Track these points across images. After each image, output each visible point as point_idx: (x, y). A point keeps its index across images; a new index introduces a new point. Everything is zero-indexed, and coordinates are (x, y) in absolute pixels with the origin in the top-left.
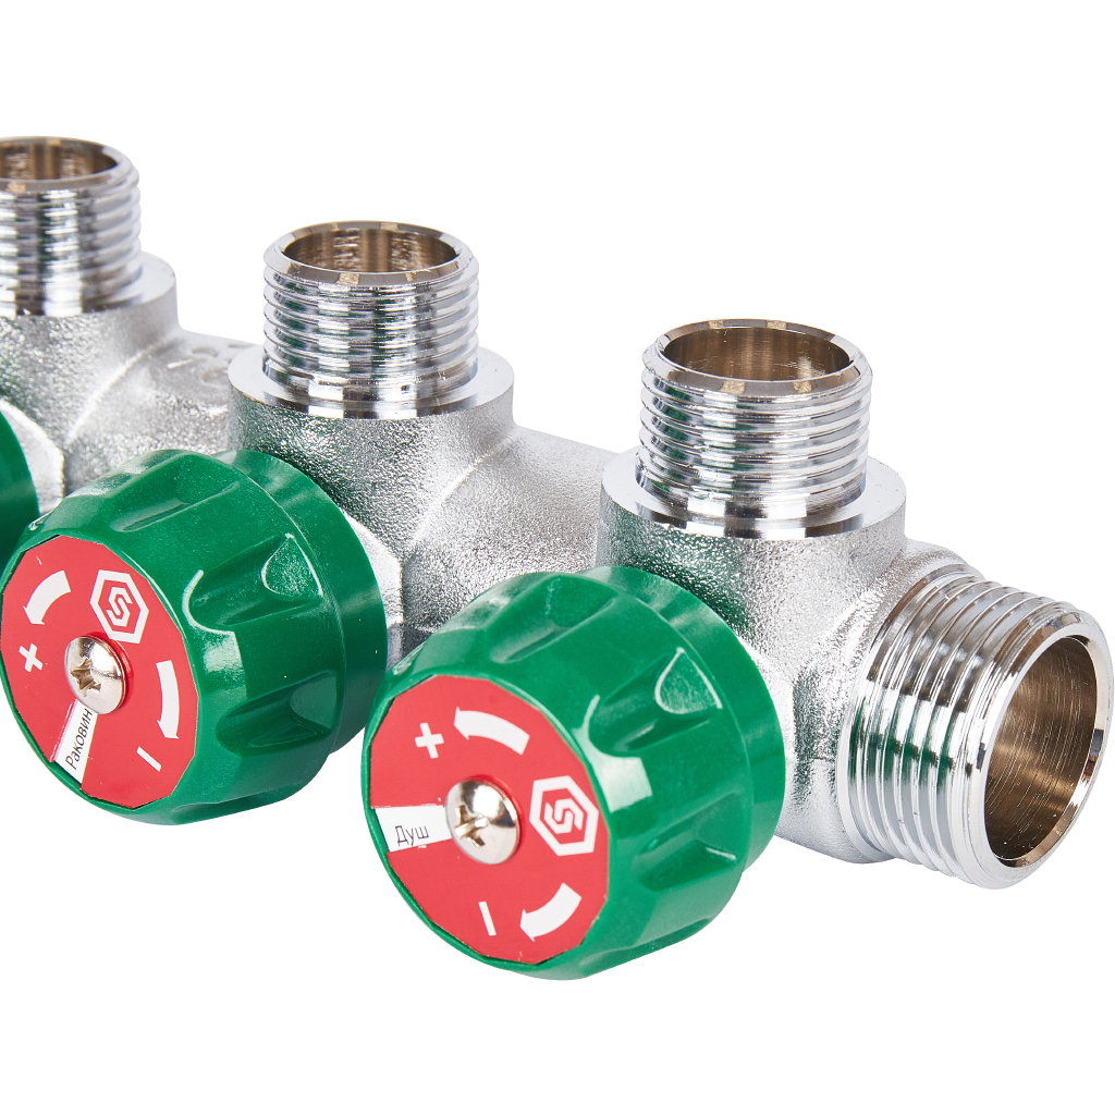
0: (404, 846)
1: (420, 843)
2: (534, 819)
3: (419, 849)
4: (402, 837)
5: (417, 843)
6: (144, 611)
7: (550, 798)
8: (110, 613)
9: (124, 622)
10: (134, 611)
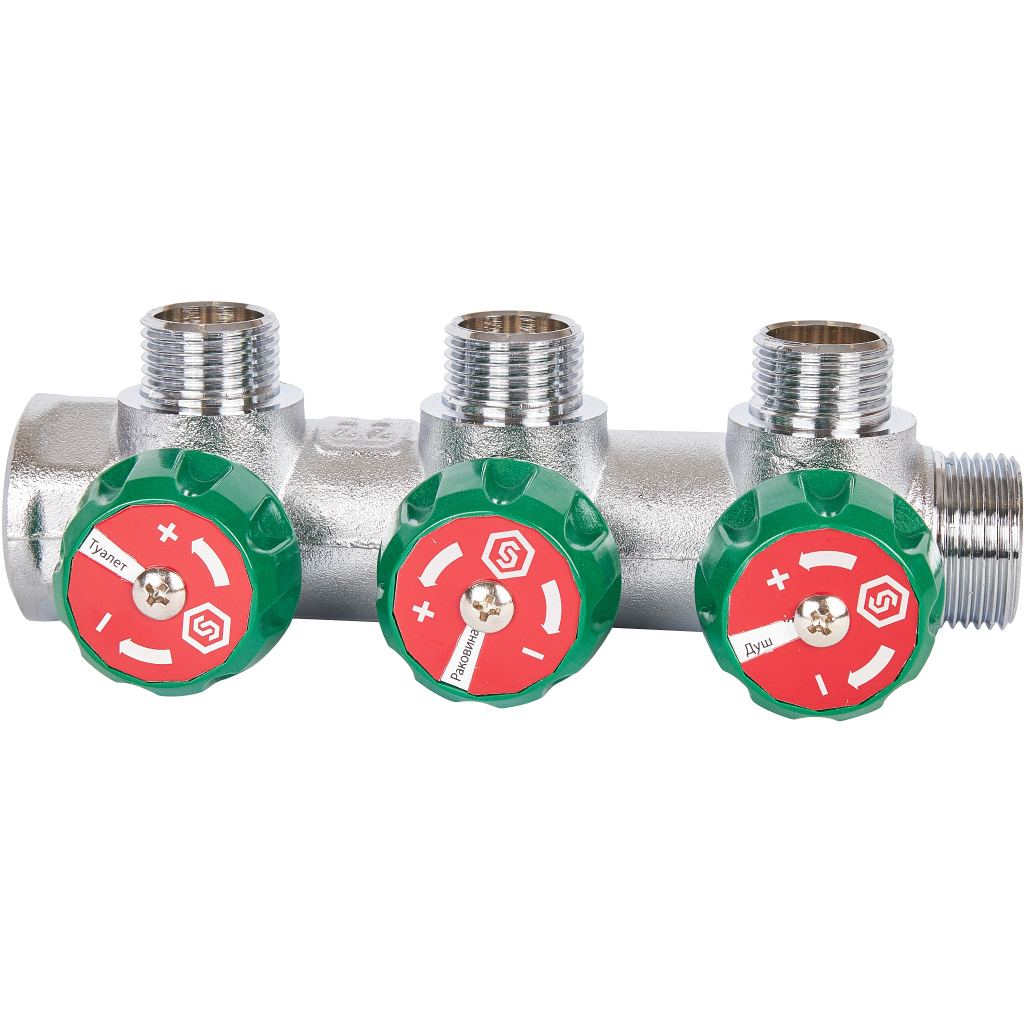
0: (752, 656)
2: (860, 609)
3: (765, 655)
4: (750, 651)
5: (763, 651)
6: (531, 552)
7: (872, 593)
8: (499, 561)
9: (512, 564)
10: (522, 554)
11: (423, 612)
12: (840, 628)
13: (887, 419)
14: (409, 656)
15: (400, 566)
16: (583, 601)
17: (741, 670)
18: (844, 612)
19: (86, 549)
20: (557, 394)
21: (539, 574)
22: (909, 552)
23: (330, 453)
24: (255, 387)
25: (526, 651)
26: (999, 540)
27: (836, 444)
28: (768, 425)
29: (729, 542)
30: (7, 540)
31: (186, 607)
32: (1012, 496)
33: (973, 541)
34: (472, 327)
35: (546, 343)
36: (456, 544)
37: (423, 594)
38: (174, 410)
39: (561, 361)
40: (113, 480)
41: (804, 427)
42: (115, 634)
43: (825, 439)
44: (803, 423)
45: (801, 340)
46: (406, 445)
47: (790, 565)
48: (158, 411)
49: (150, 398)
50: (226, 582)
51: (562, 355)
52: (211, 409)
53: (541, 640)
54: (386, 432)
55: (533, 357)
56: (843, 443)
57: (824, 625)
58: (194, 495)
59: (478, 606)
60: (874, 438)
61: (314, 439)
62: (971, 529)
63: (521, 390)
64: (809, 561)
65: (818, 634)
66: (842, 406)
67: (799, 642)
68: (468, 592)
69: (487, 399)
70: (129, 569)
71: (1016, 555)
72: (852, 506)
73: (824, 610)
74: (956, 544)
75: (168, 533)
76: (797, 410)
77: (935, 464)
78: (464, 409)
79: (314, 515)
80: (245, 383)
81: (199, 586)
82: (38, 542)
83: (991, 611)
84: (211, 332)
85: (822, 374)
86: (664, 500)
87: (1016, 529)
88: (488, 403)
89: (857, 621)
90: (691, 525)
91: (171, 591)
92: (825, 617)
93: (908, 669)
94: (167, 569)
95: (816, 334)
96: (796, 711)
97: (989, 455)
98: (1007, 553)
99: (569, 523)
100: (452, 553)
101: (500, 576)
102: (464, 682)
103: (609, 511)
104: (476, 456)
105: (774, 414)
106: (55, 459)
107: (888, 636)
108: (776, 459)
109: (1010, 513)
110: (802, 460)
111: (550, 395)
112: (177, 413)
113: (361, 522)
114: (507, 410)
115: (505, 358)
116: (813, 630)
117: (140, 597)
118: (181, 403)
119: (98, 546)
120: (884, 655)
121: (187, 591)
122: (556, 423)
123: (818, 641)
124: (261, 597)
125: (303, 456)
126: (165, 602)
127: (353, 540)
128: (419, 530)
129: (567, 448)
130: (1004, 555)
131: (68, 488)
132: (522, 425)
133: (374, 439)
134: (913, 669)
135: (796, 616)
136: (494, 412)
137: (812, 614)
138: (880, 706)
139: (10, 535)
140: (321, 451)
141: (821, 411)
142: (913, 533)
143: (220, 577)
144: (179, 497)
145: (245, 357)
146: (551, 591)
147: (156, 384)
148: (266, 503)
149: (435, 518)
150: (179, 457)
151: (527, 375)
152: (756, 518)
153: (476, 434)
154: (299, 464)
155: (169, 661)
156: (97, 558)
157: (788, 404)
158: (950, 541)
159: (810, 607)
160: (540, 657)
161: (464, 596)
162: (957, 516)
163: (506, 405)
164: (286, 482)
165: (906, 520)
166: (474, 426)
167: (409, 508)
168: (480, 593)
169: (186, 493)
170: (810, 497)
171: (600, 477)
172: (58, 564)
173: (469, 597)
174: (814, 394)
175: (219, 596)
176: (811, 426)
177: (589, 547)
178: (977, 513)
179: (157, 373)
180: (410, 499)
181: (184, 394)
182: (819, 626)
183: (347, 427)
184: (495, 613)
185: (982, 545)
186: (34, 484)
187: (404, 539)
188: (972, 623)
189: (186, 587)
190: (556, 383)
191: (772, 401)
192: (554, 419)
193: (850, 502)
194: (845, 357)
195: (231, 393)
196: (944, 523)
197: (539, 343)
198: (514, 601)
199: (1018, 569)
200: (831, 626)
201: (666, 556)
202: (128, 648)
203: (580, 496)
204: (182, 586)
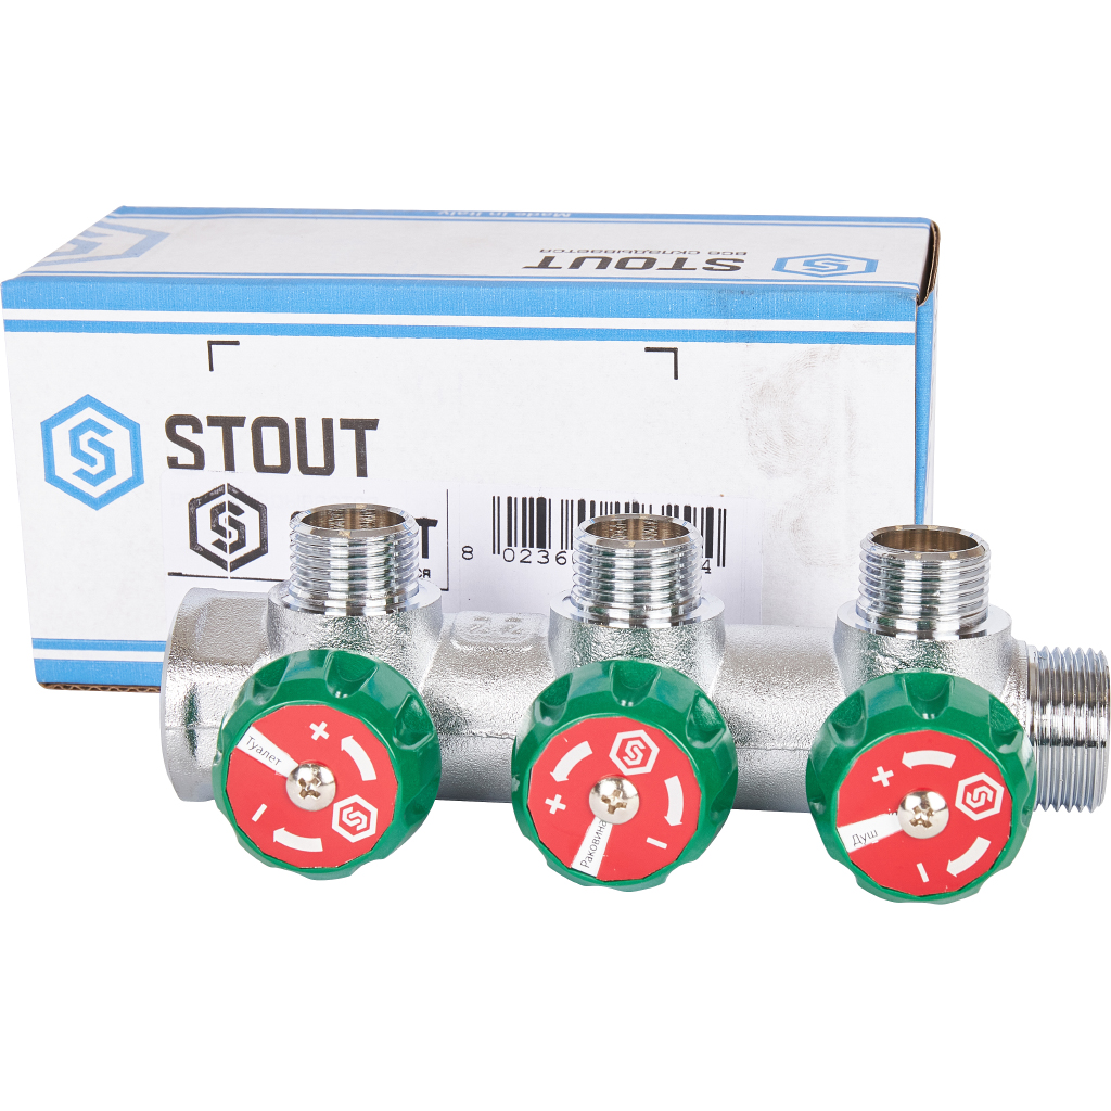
0: (859, 846)
1: (875, 840)
2: (959, 804)
3: (871, 846)
4: (857, 841)
5: (869, 841)
6: (655, 750)
7: (970, 789)
8: (626, 759)
9: (638, 762)
10: (647, 752)
11: (556, 804)
12: (940, 820)
13: (983, 619)
14: (543, 845)
15: (535, 762)
16: (703, 796)
17: (849, 859)
18: (943, 805)
19: (243, 745)
20: (678, 596)
21: (662, 770)
22: (1004, 749)
23: (465, 648)
24: (397, 587)
25: (650, 840)
26: (1088, 730)
27: (936, 645)
28: (874, 626)
29: (839, 741)
30: (164, 729)
31: (336, 799)
32: (1100, 689)
33: (1064, 731)
34: (599, 534)
35: (668, 550)
36: (586, 743)
37: (554, 788)
38: (321, 610)
39: (682, 566)
40: (267, 679)
41: (907, 629)
42: (270, 823)
43: (927, 641)
44: (907, 624)
45: (904, 547)
46: (537, 640)
47: (894, 763)
48: (306, 611)
49: (299, 598)
50: (374, 777)
51: (683, 560)
52: (355, 610)
53: (664, 831)
54: (517, 628)
55: (656, 562)
56: (943, 644)
57: (925, 818)
58: (345, 696)
59: (606, 800)
60: (972, 640)
61: (451, 634)
62: (1062, 720)
63: (645, 593)
64: (911, 759)
65: (920, 826)
66: (942, 609)
67: (902, 834)
68: (597, 787)
69: (612, 600)
70: (282, 763)
71: (1103, 744)
72: (951, 709)
73: (925, 804)
74: (1048, 734)
75: (319, 731)
76: (900, 613)
77: (1028, 659)
78: (591, 609)
79: (451, 707)
80: (387, 585)
81: (348, 781)
82: (193, 731)
83: (1081, 795)
84: (356, 538)
85: (923, 580)
86: (777, 694)
87: (1104, 721)
88: (613, 605)
89: (955, 815)
90: (803, 717)
91: (322, 784)
92: (926, 811)
93: (1002, 859)
94: (318, 764)
95: (918, 538)
96: (898, 896)
97: (1079, 650)
98: (1095, 742)
99: (691, 721)
100: (583, 750)
101: (626, 772)
102: (593, 869)
103: (726, 705)
104: (603, 654)
105: (878, 615)
106: (209, 653)
107: (983, 829)
108: (881, 658)
109: (1098, 705)
110: (904, 659)
111: (671, 598)
112: (323, 613)
113: (495, 714)
114: (631, 611)
115: (630, 563)
116: (915, 823)
117: (293, 790)
118: (327, 604)
119: (255, 743)
120: (981, 846)
121: (337, 785)
122: (677, 624)
123: (919, 833)
124: (405, 791)
125: (441, 650)
126: (317, 795)
127: (488, 730)
128: (552, 730)
129: (687, 647)
130: (1092, 744)
131: (222, 681)
132: (645, 626)
133: (507, 635)
134: (1007, 857)
135: (900, 810)
136: (619, 612)
137: (914, 809)
138: (977, 891)
139: (168, 724)
140: (458, 647)
141: (923, 614)
142: (1007, 731)
143: (368, 772)
144: (331, 699)
145: (387, 561)
146: (674, 786)
147: (304, 585)
148: (409, 701)
149: (567, 718)
150: (328, 657)
151: (650, 579)
152: (862, 717)
153: (602, 634)
154: (437, 659)
155: (320, 849)
156: (254, 754)
157: (893, 607)
158: (1042, 731)
159: (912, 801)
160: (663, 846)
161: (593, 790)
162: (1049, 708)
163: (631, 607)
164: (425, 676)
165: (1001, 719)
166: (601, 627)
167: (542, 706)
168: (607, 787)
169: (338, 694)
170: (913, 698)
171: (718, 672)
172: (216, 758)
173: (597, 790)
174: (917, 598)
175: (367, 790)
176: (914, 628)
177: (709, 745)
178: (1067, 705)
179: (305, 574)
180: (542, 697)
181: (330, 594)
182: (920, 819)
183: (481, 622)
184: (622, 806)
185: (1072, 735)
186: (190, 677)
187: (539, 736)
188: (1063, 806)
189: (336, 781)
190: (677, 586)
191: (877, 604)
192: (675, 620)
193: (950, 705)
194: (945, 564)
195: (375, 594)
196: (1037, 716)
197: (662, 550)
198: (639, 794)
199: (1106, 758)
200: (931, 820)
201: (779, 746)
202: (282, 836)
203: (700, 694)
204: (332, 779)
